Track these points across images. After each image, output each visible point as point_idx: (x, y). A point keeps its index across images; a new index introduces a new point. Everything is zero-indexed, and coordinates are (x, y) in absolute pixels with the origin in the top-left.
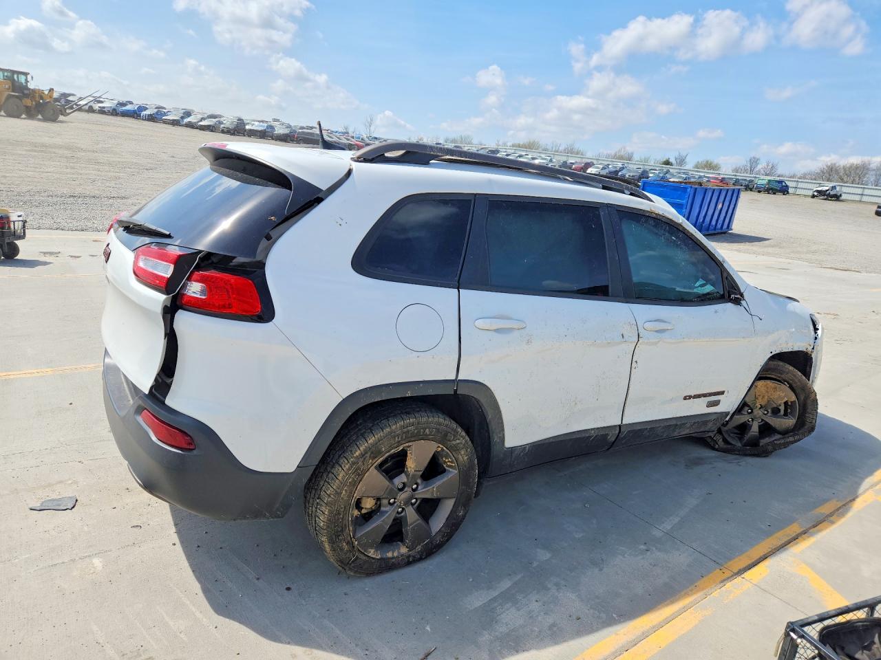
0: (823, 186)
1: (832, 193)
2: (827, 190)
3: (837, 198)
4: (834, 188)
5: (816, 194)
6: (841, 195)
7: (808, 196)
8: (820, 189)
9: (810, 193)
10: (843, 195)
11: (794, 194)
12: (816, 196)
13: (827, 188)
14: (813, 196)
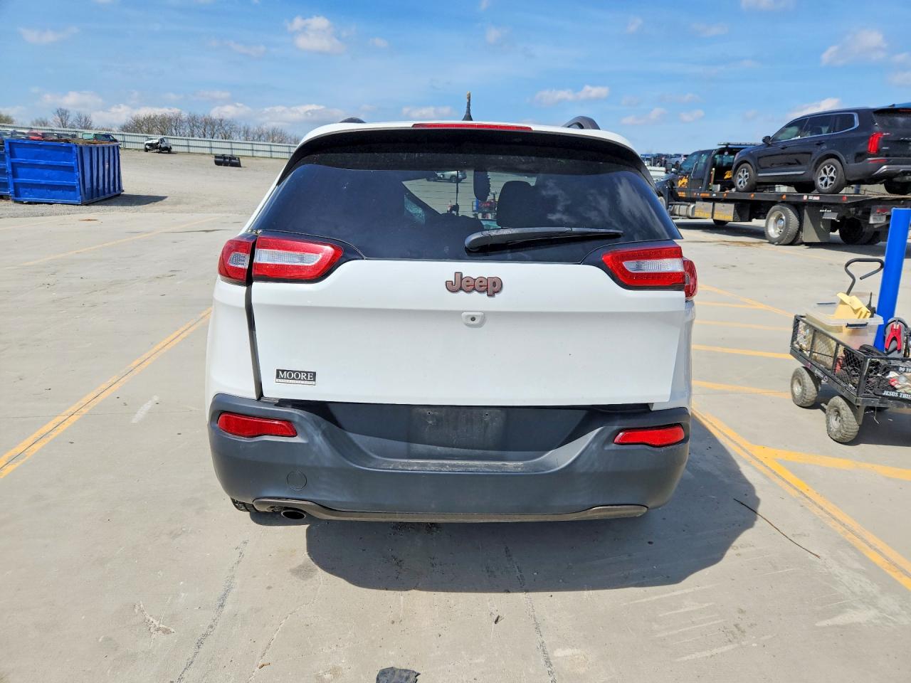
0: (152, 139)
1: (163, 146)
2: (158, 143)
3: (168, 150)
4: (162, 140)
5: (148, 147)
6: (171, 148)
7: (139, 150)
8: (150, 142)
9: (143, 147)
10: (172, 147)
11: (125, 149)
12: (150, 150)
13: (157, 141)
14: (147, 150)
